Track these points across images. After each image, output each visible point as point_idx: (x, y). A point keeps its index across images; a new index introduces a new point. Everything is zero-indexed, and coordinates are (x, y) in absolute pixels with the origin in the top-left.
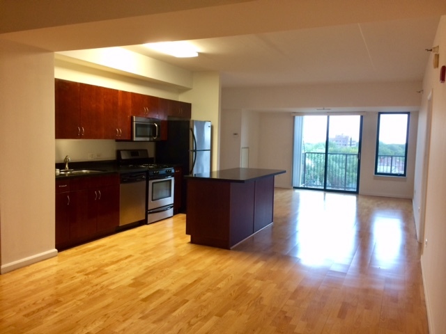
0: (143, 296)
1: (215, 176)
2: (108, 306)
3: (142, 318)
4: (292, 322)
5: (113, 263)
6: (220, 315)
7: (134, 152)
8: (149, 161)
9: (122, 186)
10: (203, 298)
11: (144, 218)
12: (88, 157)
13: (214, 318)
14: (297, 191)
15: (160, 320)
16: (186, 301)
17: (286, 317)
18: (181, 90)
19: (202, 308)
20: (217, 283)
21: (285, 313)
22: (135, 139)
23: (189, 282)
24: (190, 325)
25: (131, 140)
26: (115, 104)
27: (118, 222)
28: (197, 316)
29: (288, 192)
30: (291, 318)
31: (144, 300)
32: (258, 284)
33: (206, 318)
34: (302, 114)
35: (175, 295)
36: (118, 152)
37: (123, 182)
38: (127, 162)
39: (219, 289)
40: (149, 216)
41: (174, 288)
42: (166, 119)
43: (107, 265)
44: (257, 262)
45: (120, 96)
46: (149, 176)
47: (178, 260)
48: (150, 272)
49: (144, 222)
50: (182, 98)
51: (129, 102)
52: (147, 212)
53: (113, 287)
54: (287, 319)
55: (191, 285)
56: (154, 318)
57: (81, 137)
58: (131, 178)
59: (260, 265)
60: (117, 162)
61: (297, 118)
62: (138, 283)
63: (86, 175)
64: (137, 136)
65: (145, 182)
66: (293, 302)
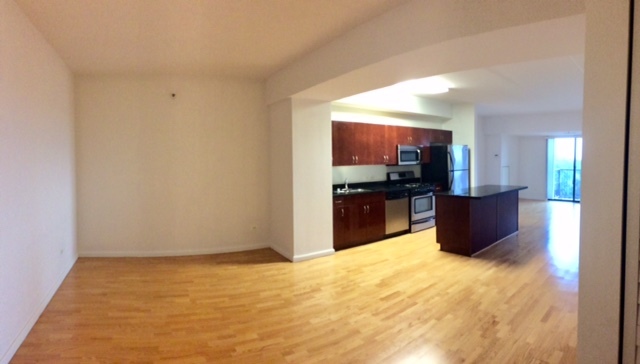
0: (383, 296)
1: (473, 194)
2: (353, 299)
3: (373, 315)
4: (498, 327)
5: (372, 265)
6: (439, 319)
7: (401, 174)
8: (415, 180)
9: (387, 203)
10: (432, 301)
11: (407, 228)
12: (364, 179)
13: (433, 322)
14: (551, 202)
15: (388, 318)
16: (415, 304)
17: (494, 322)
18: (444, 120)
19: (425, 311)
20: (447, 288)
21: (494, 317)
22: (400, 163)
23: (425, 286)
24: (410, 325)
25: (397, 164)
26: (383, 136)
27: (384, 231)
28: (419, 319)
29: (543, 203)
30: (498, 323)
31: (382, 299)
32: (482, 290)
33: (426, 321)
34: (553, 137)
35: (409, 297)
36: (388, 175)
37: (387, 199)
38: (395, 182)
39: (448, 293)
40: (413, 226)
41: (410, 291)
42: (428, 145)
43: (366, 266)
44: (490, 268)
45: (386, 129)
46: (411, 193)
47: (423, 266)
48: (397, 275)
49: (408, 231)
50: (445, 127)
51: (395, 134)
52: (411, 223)
53: (362, 285)
54: (495, 323)
55: (426, 289)
56: (383, 316)
57: (355, 164)
58: (395, 196)
59: (491, 272)
60: (388, 182)
61: (550, 141)
62: (383, 284)
63: (360, 194)
64: (402, 161)
65: (407, 199)
66: (506, 306)
